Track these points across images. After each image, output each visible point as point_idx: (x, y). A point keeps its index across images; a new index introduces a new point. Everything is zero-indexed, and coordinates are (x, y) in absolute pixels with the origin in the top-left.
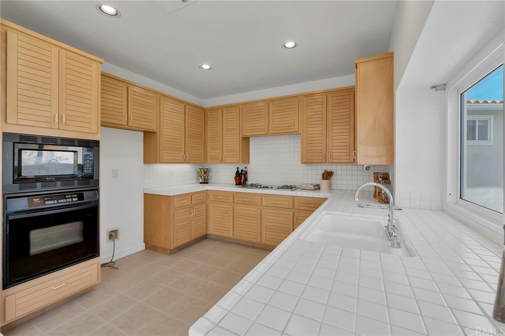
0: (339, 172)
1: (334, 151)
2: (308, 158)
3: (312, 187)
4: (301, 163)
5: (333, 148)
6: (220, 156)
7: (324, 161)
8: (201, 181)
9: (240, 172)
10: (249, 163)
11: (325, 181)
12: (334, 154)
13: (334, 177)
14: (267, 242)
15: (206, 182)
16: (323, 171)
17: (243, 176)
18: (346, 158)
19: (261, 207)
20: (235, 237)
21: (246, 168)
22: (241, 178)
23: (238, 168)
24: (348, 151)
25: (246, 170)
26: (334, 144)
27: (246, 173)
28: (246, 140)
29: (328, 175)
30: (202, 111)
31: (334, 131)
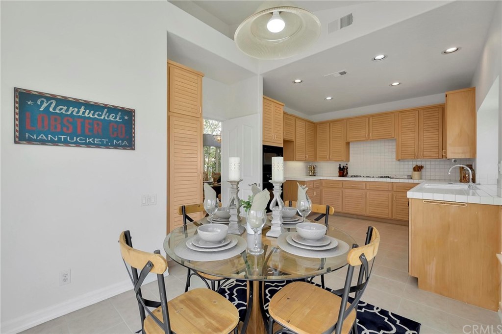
0: (428, 167)
1: (424, 151)
2: (402, 156)
3: (406, 177)
4: (396, 160)
5: (424, 148)
6: (328, 157)
7: (417, 157)
8: (311, 174)
9: (342, 167)
10: (349, 161)
11: (416, 172)
12: (424, 153)
13: (423, 170)
14: (370, 214)
15: (314, 175)
16: (415, 166)
17: (345, 170)
18: (435, 155)
19: (365, 191)
20: (344, 211)
21: (347, 164)
22: (343, 172)
23: (340, 165)
24: (437, 150)
25: (347, 166)
26: (425, 146)
27: (347, 168)
28: (348, 144)
29: (418, 169)
30: (313, 125)
31: (425, 137)
